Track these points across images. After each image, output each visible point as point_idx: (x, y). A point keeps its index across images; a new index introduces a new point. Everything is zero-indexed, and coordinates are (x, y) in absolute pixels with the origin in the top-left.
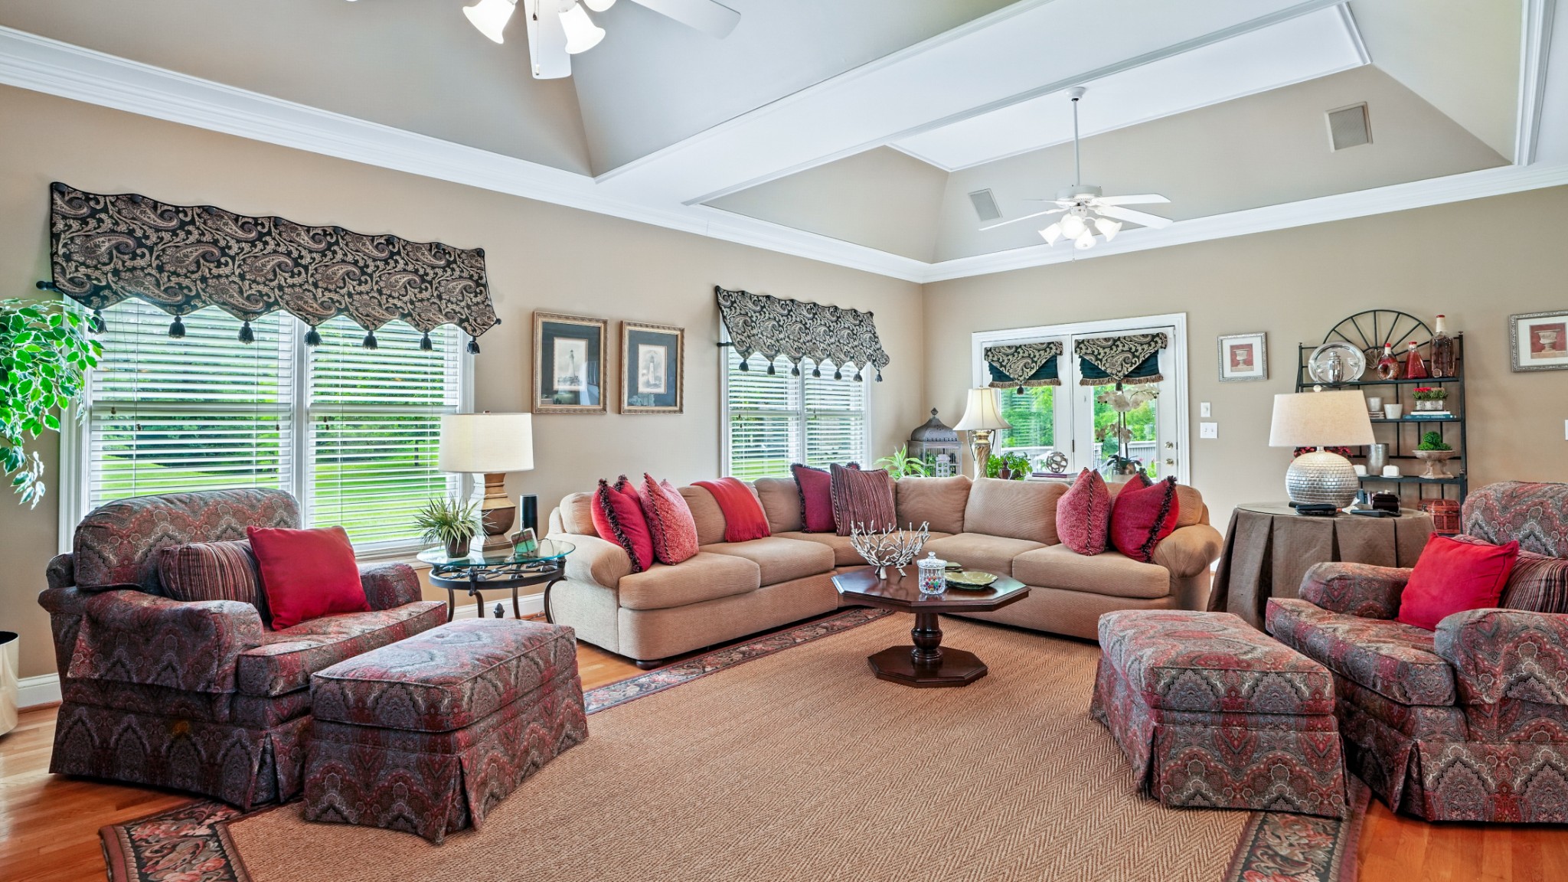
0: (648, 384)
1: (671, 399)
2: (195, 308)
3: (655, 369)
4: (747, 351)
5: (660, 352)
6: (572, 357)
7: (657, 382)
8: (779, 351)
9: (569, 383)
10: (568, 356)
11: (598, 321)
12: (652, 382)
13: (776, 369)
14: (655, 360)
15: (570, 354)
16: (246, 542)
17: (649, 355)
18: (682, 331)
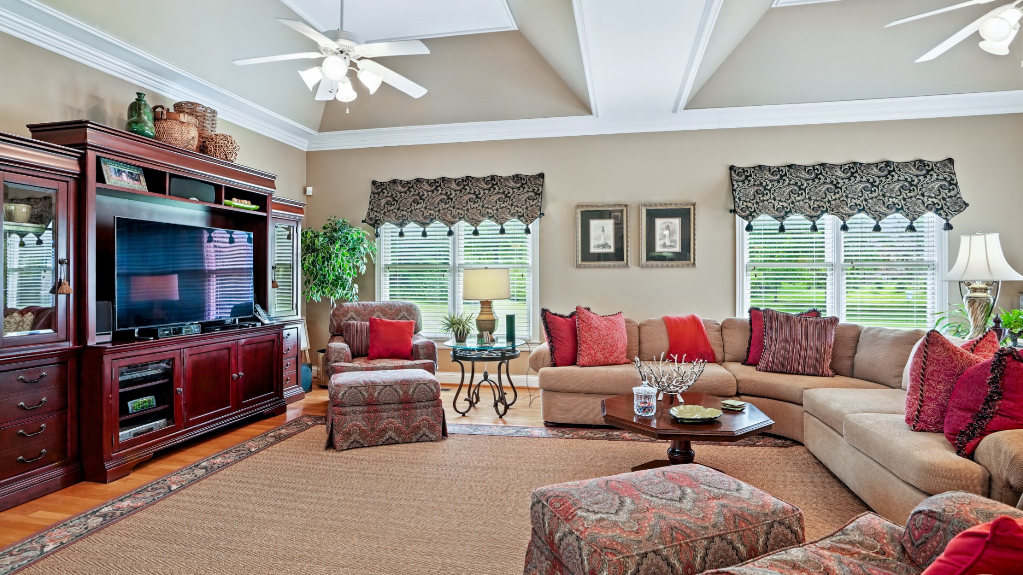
0: (664, 245)
1: (685, 255)
2: (406, 224)
3: (671, 234)
4: (750, 215)
5: (676, 222)
6: (603, 231)
7: (673, 244)
8: (790, 211)
9: (601, 247)
10: (600, 231)
11: (620, 205)
12: (668, 243)
13: (786, 227)
14: (671, 228)
15: (602, 229)
16: (368, 323)
17: (665, 226)
18: (694, 205)
